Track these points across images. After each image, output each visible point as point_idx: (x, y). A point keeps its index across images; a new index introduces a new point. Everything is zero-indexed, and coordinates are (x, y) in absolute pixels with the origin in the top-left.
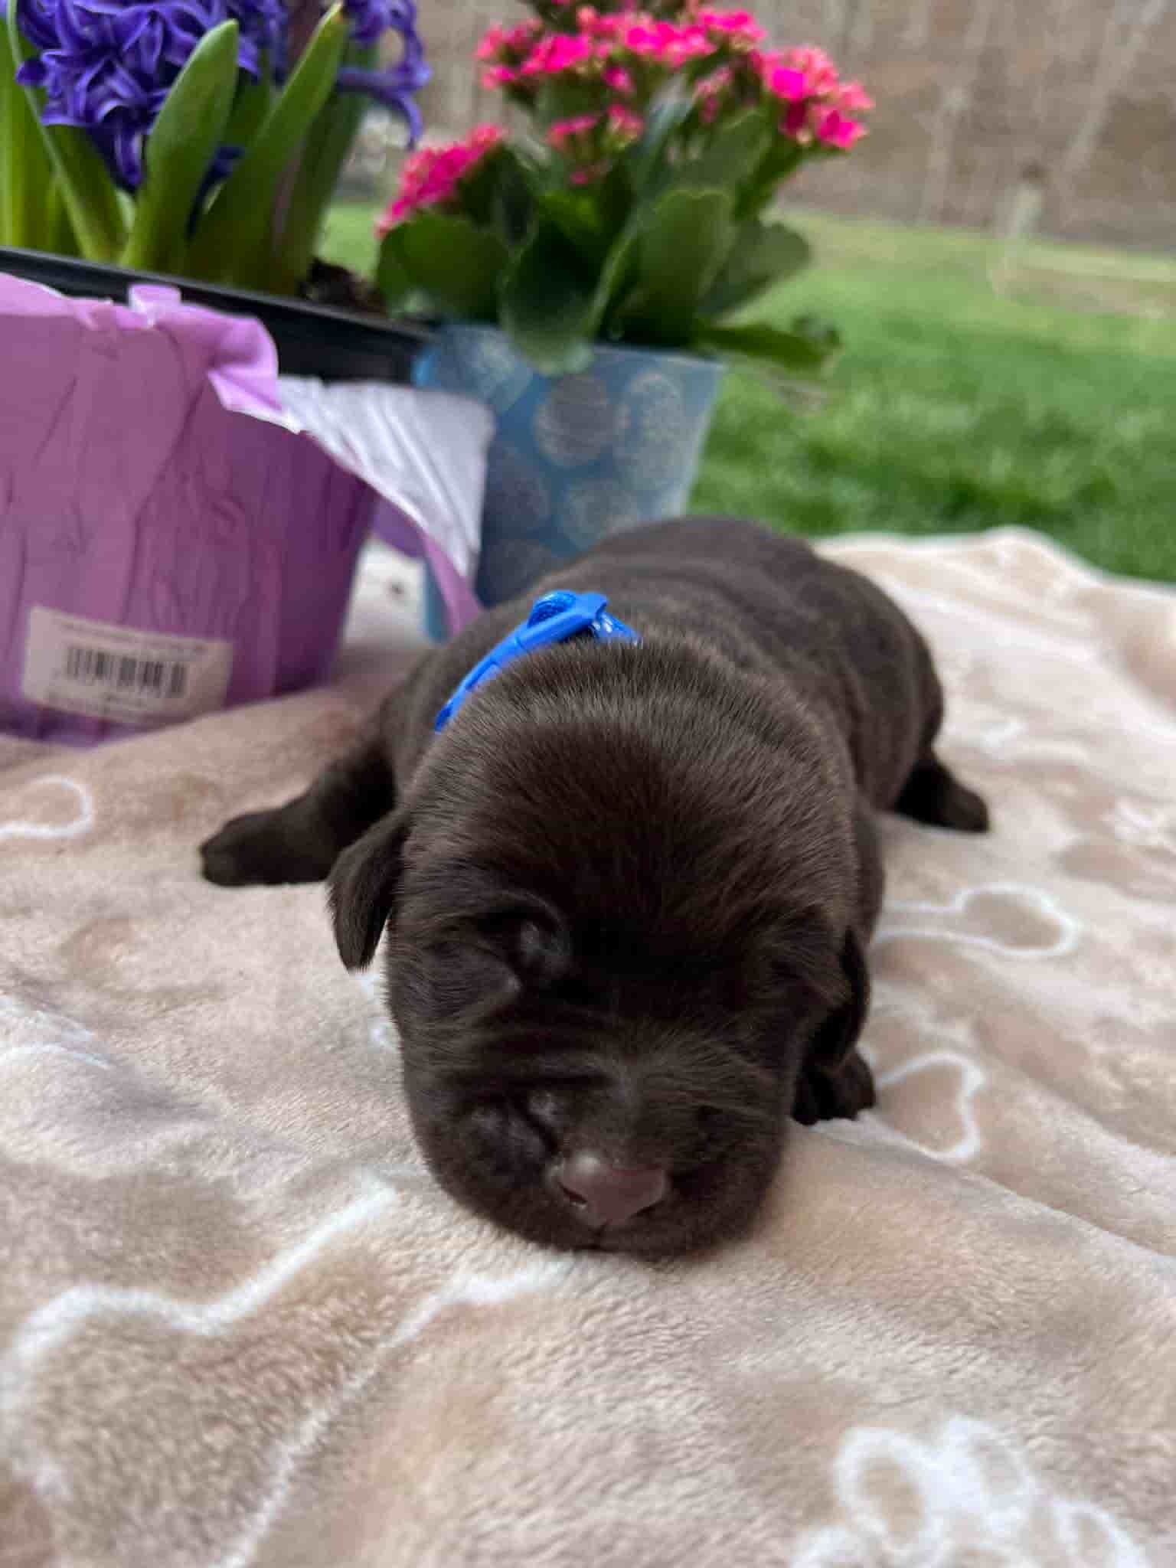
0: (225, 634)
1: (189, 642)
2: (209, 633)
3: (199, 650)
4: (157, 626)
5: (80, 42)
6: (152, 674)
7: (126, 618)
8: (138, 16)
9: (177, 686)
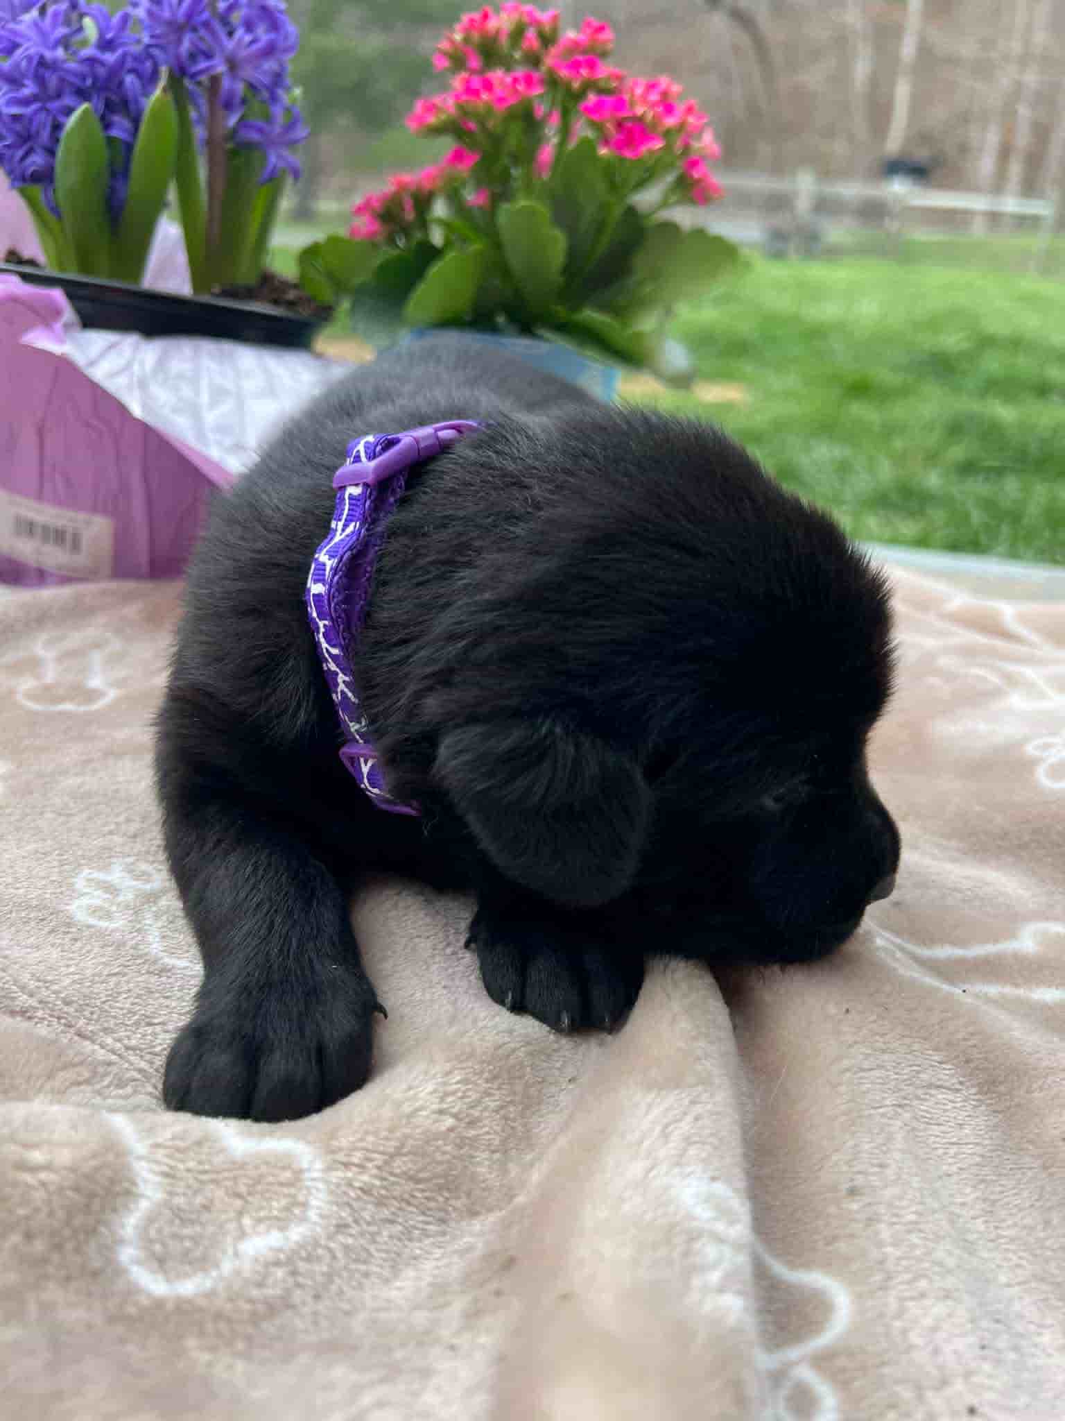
0: (105, 512)
1: (81, 516)
2: (94, 509)
3: (88, 523)
4: (59, 502)
5: (18, 134)
6: (58, 536)
7: (40, 496)
8: (36, 112)
9: (76, 546)
